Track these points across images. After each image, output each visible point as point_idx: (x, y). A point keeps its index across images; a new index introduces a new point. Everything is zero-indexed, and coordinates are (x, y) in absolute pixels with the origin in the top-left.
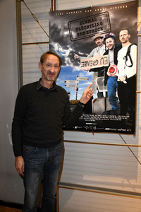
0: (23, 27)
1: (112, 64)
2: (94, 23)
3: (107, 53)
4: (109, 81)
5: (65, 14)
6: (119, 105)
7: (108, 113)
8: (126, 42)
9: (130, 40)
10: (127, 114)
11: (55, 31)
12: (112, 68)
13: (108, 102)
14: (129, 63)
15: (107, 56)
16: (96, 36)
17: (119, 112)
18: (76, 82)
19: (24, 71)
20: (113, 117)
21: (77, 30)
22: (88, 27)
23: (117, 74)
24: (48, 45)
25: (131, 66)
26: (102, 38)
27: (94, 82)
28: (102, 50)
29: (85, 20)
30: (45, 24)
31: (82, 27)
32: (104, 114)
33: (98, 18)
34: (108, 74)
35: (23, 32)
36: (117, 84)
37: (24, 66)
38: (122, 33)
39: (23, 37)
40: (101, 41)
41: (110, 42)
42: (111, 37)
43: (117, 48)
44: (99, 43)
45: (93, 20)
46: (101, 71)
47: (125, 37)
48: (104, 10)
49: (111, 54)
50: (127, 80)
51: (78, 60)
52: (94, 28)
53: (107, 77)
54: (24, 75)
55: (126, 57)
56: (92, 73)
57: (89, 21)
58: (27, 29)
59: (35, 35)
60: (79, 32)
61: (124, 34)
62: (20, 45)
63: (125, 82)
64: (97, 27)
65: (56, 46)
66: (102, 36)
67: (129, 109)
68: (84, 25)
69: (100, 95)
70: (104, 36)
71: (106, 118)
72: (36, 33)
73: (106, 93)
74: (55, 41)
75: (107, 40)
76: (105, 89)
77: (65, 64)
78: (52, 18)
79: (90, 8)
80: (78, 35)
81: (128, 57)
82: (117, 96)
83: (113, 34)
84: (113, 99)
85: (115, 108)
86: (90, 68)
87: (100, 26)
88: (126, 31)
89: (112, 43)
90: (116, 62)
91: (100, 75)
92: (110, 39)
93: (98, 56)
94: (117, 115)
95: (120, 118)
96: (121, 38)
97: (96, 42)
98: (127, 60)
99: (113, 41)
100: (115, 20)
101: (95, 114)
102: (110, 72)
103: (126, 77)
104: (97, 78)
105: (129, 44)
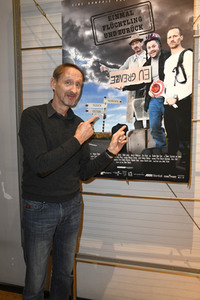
0: (23, 24)
1: (157, 79)
2: (129, 18)
3: (148, 63)
4: (151, 105)
6: (166, 140)
7: (151, 151)
8: (176, 47)
10: (179, 152)
12: (156, 85)
13: (150, 136)
14: (181, 77)
15: (149, 67)
16: (133, 37)
17: (166, 150)
18: (103, 106)
19: (24, 89)
20: (157, 158)
21: (104, 28)
22: (120, 24)
23: (163, 95)
24: (60, 50)
25: (184, 82)
26: (141, 40)
27: (129, 107)
28: (141, 59)
29: (116, 13)
30: (56, 19)
31: (112, 24)
32: (143, 152)
33: (135, 11)
34: (151, 94)
35: (23, 31)
36: (163, 109)
37: (24, 82)
38: (171, 33)
39: (23, 39)
40: (140, 45)
41: (154, 46)
42: (154, 39)
43: (163, 55)
44: (136, 48)
45: (128, 15)
46: (140, 90)
47: (176, 39)
49: (155, 64)
50: (178, 102)
51: (106, 73)
52: (129, 26)
53: (149, 99)
54: (25, 96)
55: (177, 68)
56: (127, 92)
57: (122, 15)
58: (29, 27)
59: (40, 36)
60: (107, 31)
61: (173, 34)
62: (19, 50)
63: (175, 106)
64: (135, 25)
66: (141, 37)
67: (181, 146)
68: (114, 22)
69: (139, 124)
70: (144, 37)
71: (146, 158)
72: (43, 33)
73: (148, 121)
75: (149, 44)
76: (146, 115)
80: (105, 36)
81: (180, 69)
82: (163, 126)
83: (157, 36)
84: (157, 131)
85: (161, 144)
86: (123, 85)
87: (139, 23)
88: (177, 30)
89: (157, 48)
90: (162, 76)
91: (139, 95)
92: (153, 42)
93: (135, 67)
94: (163, 155)
95: (167, 159)
96: (169, 41)
97: (133, 47)
98: (178, 73)
99: (157, 45)
101: (130, 153)
102: (153, 91)
103: (177, 99)
104: (133, 100)
105: (180, 50)
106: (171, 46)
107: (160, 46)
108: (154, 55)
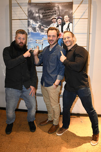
2: (52, 11)
3: (58, 26)
5: (36, 5)
8: (67, 21)
9: (69, 20)
11: (31, 13)
16: (53, 17)
18: (42, 41)
19: (13, 34)
21: (43, 14)
22: (48, 13)
24: (27, 21)
28: (55, 25)
29: (47, 9)
30: (26, 9)
33: (54, 9)
35: (13, 13)
38: (65, 17)
39: (13, 16)
40: (55, 20)
42: (60, 18)
43: (63, 24)
48: (56, 5)
52: (51, 14)
57: (49, 10)
59: (18, 15)
62: (11, 20)
64: (53, 13)
65: (32, 21)
68: (46, 12)
70: (56, 18)
74: (31, 19)
75: (58, 20)
77: (36, 31)
78: (30, 6)
79: (49, 3)
80: (43, 16)
81: (68, 29)
87: (55, 13)
88: (67, 16)
89: (61, 21)
97: (53, 21)
100: (62, 10)
105: (69, 22)
106: (65, 21)
108: (60, 24)
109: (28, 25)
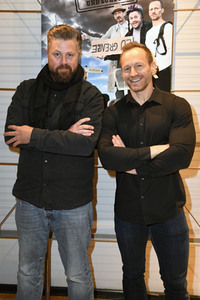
8: (158, 19)
9: (164, 16)
14: (161, 49)
24: (39, 16)
25: (164, 54)
26: (124, 10)
27: (111, 76)
28: (123, 28)
40: (122, 15)
41: (136, 17)
42: (136, 10)
43: (145, 27)
44: (119, 18)
47: (157, 11)
50: (158, 73)
51: (88, 42)
55: (158, 40)
61: (155, 7)
63: (156, 77)
65: (53, 19)
69: (120, 94)
70: (127, 8)
83: (139, 7)
89: (139, 19)
92: (135, 13)
96: (151, 13)
97: (116, 17)
99: (139, 16)
103: (158, 69)
104: (115, 70)
105: (161, 22)
106: (153, 18)
107: (142, 18)
108: (136, 26)
109: (43, 30)
